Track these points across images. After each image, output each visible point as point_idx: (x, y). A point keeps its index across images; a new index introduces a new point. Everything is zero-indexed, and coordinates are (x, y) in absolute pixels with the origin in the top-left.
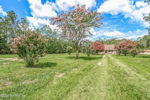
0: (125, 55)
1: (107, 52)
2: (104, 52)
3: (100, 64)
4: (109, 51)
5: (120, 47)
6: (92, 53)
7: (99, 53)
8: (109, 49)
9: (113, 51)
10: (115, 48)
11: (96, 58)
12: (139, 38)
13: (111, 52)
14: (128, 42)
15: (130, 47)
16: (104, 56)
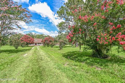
0: (48, 47)
1: (36, 45)
2: (34, 45)
3: (25, 55)
4: (38, 43)
5: (45, 41)
6: (22, 45)
7: (29, 45)
8: (38, 42)
9: (41, 43)
10: (42, 41)
11: (24, 50)
12: (56, 36)
13: (39, 45)
14: (50, 37)
15: (50, 41)
16: (33, 48)
